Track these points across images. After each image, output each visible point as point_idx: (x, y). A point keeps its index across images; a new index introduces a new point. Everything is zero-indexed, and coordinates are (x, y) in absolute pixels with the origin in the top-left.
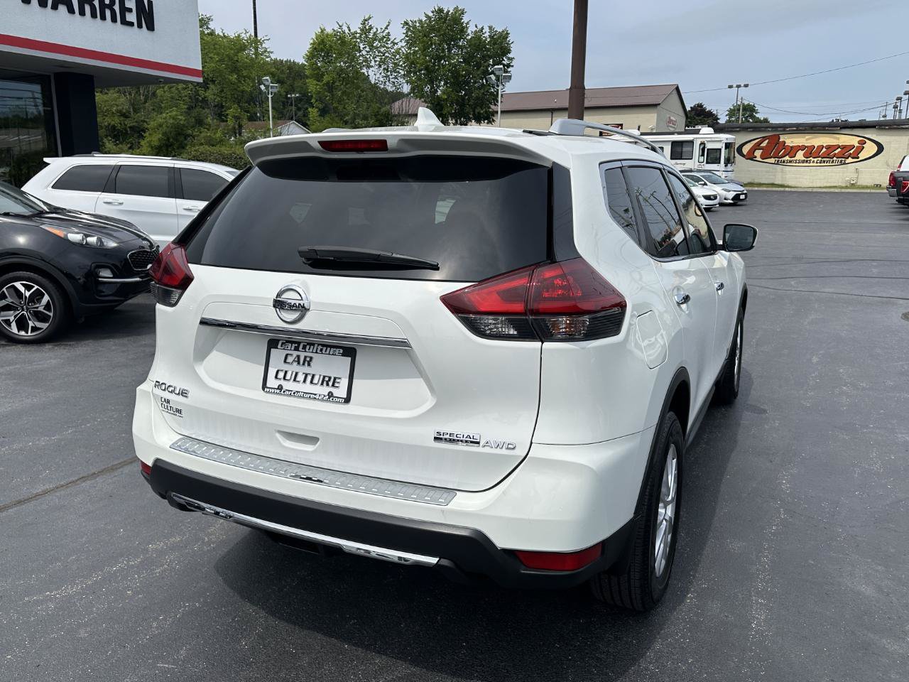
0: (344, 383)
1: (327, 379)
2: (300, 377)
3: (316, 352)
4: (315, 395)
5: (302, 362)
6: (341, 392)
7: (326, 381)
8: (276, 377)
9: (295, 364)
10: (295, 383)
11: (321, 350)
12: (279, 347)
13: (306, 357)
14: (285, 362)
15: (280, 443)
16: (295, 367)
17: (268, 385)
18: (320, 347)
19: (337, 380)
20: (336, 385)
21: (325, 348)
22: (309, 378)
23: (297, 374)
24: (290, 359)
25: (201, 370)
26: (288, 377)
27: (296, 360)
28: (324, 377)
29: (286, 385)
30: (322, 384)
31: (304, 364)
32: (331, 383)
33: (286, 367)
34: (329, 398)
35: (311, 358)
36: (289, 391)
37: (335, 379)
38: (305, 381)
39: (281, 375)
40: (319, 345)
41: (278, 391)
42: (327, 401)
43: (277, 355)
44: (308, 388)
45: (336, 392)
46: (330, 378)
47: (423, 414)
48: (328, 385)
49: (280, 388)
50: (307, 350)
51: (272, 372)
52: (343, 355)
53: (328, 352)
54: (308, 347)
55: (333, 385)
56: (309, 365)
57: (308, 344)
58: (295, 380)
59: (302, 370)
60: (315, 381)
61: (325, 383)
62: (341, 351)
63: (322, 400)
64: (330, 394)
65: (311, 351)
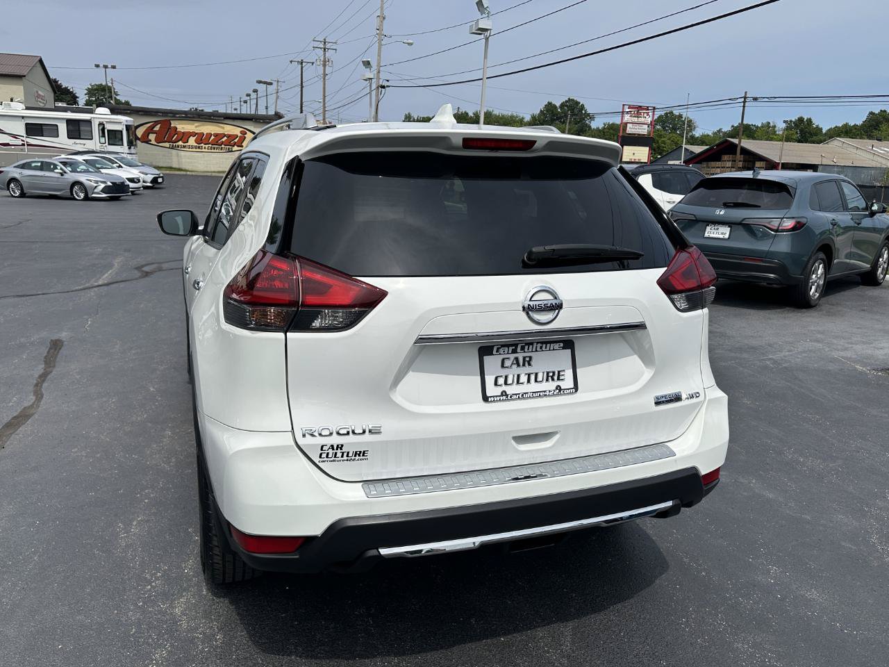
0: (568, 374)
1: (551, 374)
2: (524, 378)
3: (536, 351)
4: (545, 392)
5: (521, 364)
6: (568, 383)
7: (550, 376)
8: (496, 384)
9: (515, 366)
10: (520, 386)
11: (541, 348)
12: (494, 352)
13: (524, 358)
14: (503, 366)
15: (514, 447)
16: (515, 370)
17: (488, 394)
18: (539, 345)
19: (561, 373)
20: (561, 378)
21: (544, 345)
22: (533, 377)
23: (518, 376)
24: (507, 363)
25: (398, 396)
26: (510, 381)
27: (515, 362)
28: (548, 373)
29: (510, 390)
30: (547, 380)
31: (524, 365)
32: (556, 378)
33: (504, 372)
34: (560, 391)
35: (530, 358)
36: (516, 394)
37: (559, 372)
38: (529, 381)
39: (501, 381)
40: (537, 343)
41: (504, 398)
42: (558, 395)
43: (492, 362)
44: (534, 387)
45: (564, 385)
46: (554, 373)
47: (647, 383)
48: (553, 380)
49: (504, 393)
50: (526, 350)
51: (490, 380)
52: (564, 348)
53: (548, 349)
54: (527, 347)
55: (558, 379)
56: (529, 364)
57: (526, 344)
58: (518, 382)
59: (523, 372)
60: (540, 378)
61: (550, 378)
62: (562, 345)
63: (554, 395)
64: (559, 388)
65: (530, 350)
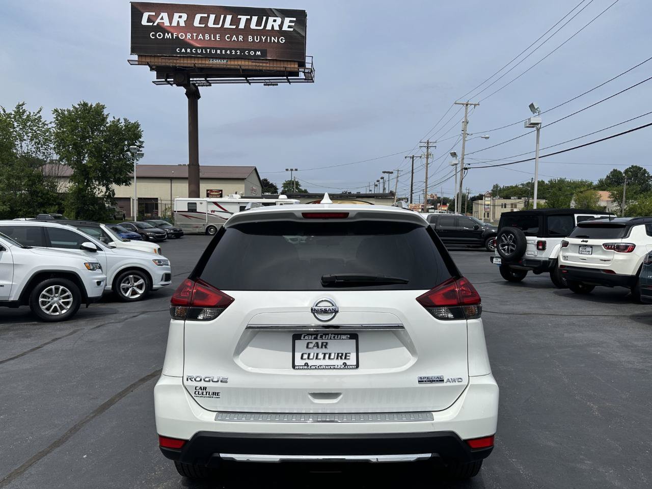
0: (353, 356)
1: (340, 355)
2: (321, 356)
3: (331, 339)
4: (334, 366)
5: (320, 347)
6: (352, 361)
7: (339, 356)
8: (302, 358)
9: (315, 348)
10: (317, 361)
11: (334, 337)
12: (302, 338)
13: (322, 343)
14: (307, 347)
15: (311, 401)
16: (316, 350)
17: (296, 364)
18: (333, 336)
19: (348, 355)
20: (348, 358)
21: (336, 336)
22: (327, 356)
23: (317, 354)
24: (311, 346)
25: (239, 361)
26: (311, 357)
27: (316, 345)
28: (338, 354)
29: (310, 363)
30: (337, 358)
31: (322, 347)
32: (343, 357)
33: (308, 351)
34: (345, 366)
35: (327, 343)
36: (314, 366)
37: (346, 354)
38: (324, 358)
39: (305, 356)
40: (332, 334)
41: (306, 367)
42: (343, 369)
43: (301, 344)
44: (327, 362)
45: (348, 362)
46: (342, 354)
47: (409, 368)
48: (341, 358)
49: (306, 364)
50: (324, 338)
51: (298, 355)
52: (350, 338)
53: (339, 338)
54: (324, 336)
55: (345, 358)
56: (326, 347)
57: (324, 334)
58: (317, 358)
59: (321, 351)
60: (332, 357)
61: (339, 358)
62: (349, 336)
63: (340, 369)
64: (345, 364)
65: (327, 338)
